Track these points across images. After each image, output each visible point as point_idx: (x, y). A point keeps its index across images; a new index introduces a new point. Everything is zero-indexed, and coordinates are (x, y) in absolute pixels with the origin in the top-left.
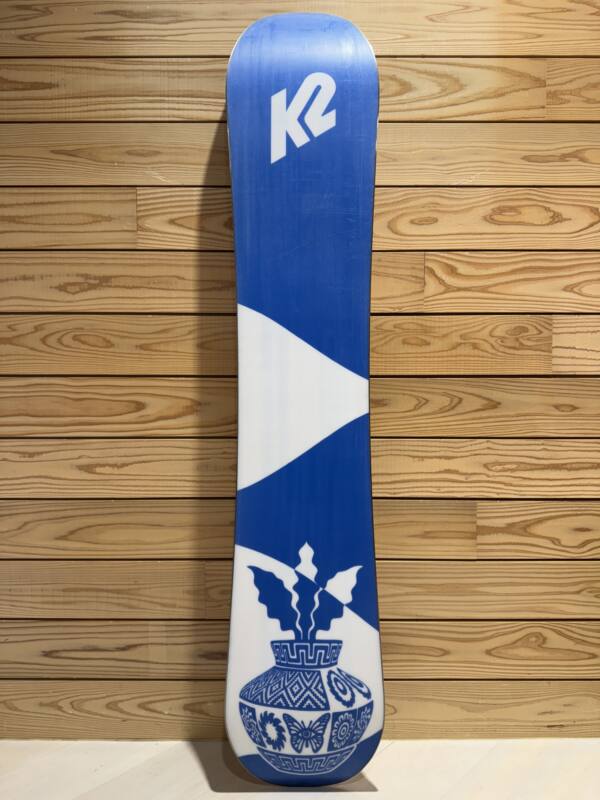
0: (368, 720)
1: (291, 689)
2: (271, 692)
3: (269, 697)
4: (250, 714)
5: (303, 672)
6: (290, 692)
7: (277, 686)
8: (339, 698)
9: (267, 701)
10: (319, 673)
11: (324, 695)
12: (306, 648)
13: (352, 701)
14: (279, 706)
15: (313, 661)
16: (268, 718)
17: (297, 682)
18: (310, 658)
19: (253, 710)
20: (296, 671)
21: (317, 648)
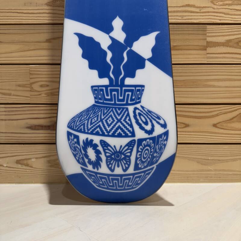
0: (165, 145)
1: (106, 121)
2: (91, 124)
3: (89, 127)
4: (75, 140)
5: (115, 108)
6: (105, 123)
7: (96, 119)
8: (142, 128)
9: (88, 130)
10: (127, 109)
11: (131, 126)
12: (117, 91)
13: (152, 130)
14: (97, 134)
15: (123, 100)
16: (89, 143)
17: (111, 116)
18: (120, 98)
19: (77, 137)
20: (110, 108)
21: (126, 91)
